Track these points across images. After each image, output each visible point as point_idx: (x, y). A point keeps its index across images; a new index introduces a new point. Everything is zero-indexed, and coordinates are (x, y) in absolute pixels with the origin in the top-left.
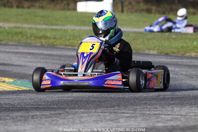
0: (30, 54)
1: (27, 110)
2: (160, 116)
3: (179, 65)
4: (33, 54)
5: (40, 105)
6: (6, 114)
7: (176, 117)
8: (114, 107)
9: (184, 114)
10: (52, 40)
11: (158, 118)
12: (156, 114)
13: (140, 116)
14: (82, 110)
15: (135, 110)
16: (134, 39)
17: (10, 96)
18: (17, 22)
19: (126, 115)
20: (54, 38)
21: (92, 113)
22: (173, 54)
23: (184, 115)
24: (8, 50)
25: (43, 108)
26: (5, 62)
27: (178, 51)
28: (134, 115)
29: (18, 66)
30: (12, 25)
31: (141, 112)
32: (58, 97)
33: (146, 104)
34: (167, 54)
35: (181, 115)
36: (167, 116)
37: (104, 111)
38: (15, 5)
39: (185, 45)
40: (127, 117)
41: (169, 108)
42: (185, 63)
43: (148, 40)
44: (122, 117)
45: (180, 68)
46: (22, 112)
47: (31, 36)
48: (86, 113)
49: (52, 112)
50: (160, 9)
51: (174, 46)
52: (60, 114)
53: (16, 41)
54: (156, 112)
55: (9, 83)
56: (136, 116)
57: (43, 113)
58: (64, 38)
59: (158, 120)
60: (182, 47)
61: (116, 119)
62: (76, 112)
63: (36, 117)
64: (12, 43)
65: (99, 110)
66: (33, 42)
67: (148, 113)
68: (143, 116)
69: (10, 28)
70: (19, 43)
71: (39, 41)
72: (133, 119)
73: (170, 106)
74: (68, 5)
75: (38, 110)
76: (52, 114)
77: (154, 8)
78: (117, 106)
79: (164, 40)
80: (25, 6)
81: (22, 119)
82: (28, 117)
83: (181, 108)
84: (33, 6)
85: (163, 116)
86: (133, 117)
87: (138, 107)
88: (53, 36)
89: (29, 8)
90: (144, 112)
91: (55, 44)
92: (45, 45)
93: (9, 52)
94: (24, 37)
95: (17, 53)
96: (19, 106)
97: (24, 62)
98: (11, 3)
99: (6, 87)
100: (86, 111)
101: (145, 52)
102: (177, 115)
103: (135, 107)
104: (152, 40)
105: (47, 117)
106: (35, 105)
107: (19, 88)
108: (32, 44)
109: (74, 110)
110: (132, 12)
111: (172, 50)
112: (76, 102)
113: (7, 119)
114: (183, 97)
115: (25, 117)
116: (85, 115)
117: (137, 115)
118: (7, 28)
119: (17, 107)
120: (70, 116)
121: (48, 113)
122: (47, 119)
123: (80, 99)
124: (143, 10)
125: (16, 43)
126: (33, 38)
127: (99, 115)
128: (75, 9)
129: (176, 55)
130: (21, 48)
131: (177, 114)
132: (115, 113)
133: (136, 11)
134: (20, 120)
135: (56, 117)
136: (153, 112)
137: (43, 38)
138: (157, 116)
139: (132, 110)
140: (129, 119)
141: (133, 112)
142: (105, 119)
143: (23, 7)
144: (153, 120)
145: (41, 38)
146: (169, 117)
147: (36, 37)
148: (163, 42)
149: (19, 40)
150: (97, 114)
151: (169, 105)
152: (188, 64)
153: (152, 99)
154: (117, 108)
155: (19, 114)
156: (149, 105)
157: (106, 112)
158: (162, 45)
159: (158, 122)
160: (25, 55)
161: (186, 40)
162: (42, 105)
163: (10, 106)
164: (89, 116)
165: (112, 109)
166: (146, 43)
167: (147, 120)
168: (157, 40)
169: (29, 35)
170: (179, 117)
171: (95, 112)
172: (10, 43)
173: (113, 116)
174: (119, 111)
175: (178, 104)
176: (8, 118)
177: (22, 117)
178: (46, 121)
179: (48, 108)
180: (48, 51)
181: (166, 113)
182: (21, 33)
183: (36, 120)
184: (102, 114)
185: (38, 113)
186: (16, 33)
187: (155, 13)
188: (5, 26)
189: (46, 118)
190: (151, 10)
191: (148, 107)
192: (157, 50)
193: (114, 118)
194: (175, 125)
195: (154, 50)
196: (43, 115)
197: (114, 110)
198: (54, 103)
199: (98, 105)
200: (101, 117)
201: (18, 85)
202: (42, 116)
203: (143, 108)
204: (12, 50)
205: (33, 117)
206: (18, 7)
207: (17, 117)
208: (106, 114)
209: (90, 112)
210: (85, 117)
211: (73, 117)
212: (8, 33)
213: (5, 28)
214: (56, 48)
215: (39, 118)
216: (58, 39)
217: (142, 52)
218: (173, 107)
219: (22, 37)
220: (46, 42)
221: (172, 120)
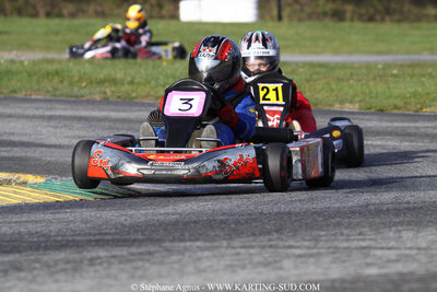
0: (80, 119)
1: (78, 247)
2: (373, 252)
3: (409, 135)
4: (86, 119)
5: (106, 234)
6: (32, 257)
7: (408, 252)
8: (269, 233)
9: (424, 245)
10: (127, 88)
11: (367, 255)
12: (364, 248)
13: (328, 253)
14: (198, 244)
15: (316, 239)
16: (308, 81)
17: (40, 216)
18: (48, 49)
19: (298, 252)
20: (132, 83)
21: (223, 250)
22: (396, 111)
23: (425, 249)
24: (30, 112)
25: (113, 240)
26: (24, 139)
27: (406, 103)
28: (315, 251)
29: (55, 146)
30: (38, 55)
31: (329, 244)
32: (146, 215)
33: (338, 225)
34: (381, 112)
35: (419, 249)
36: (387, 252)
37: (247, 244)
38: (42, 11)
39: (420, 90)
40: (300, 256)
41: (391, 234)
42: (422, 130)
43: (339, 80)
44: (288, 256)
45: (412, 141)
46: (68, 251)
47: (81, 79)
48: (207, 249)
49: (134, 250)
50: (363, 11)
51: (396, 92)
52: (150, 253)
53: (48, 92)
54: (363, 244)
55: (35, 187)
56: (319, 254)
57: (114, 253)
58: (153, 82)
59: (369, 261)
60: (415, 94)
61: (276, 262)
62: (186, 249)
63: (99, 261)
64: (39, 97)
65: (236, 243)
66: (86, 91)
67: (345, 244)
68: (334, 253)
69: (34, 63)
70: (54, 96)
71: (98, 89)
72: (312, 260)
73: (393, 229)
74: (160, 6)
75: (103, 246)
76: (133, 254)
77: (349, 8)
78: (277, 231)
79: (374, 79)
80: (65, 12)
81: (69, 266)
82: (81, 261)
83: (418, 231)
84: (83, 12)
85: (379, 253)
86: (311, 255)
87: (323, 233)
88: (129, 79)
89: (73, 15)
90: (336, 244)
91: (134, 95)
92: (112, 99)
93: (34, 117)
94: (66, 83)
95: (51, 118)
96: (59, 238)
97: (66, 137)
98: (34, 7)
99: (29, 196)
100: (208, 244)
101: (332, 109)
102: (411, 248)
103: (315, 233)
104: (348, 80)
105: (123, 260)
106: (95, 235)
107: (59, 197)
108: (82, 96)
109: (182, 244)
110: (300, 20)
111: (392, 101)
112: (186, 224)
113: (35, 268)
114: (421, 208)
115: (75, 261)
116: (206, 253)
117: (322, 251)
118: (26, 63)
119: (56, 241)
120: (174, 258)
121: (125, 253)
122: (122, 266)
123: (195, 218)
124: (325, 14)
125: (48, 97)
126: (84, 84)
127: (238, 254)
128: (175, 16)
129: (401, 112)
130: (58, 106)
131: (409, 245)
132: (271, 247)
133: (310, 17)
134: (64, 270)
135: (142, 260)
136: (355, 242)
137: (107, 84)
138: (366, 251)
139: (310, 240)
140: (303, 259)
141: (312, 244)
142: (251, 263)
143: (60, 15)
144: (358, 262)
145: (101, 82)
146: (392, 254)
147: (92, 82)
148: (371, 83)
149: (55, 89)
150: (233, 251)
151: (390, 226)
152: (430, 131)
153: (353, 212)
154: (276, 235)
155: (62, 255)
156: (346, 228)
157: (252, 247)
158: (371, 92)
159: (368, 265)
160: (68, 123)
161: (423, 79)
162: (111, 234)
163: (41, 239)
164: (215, 256)
165: (264, 240)
166: (334, 87)
167: (344, 262)
168: (360, 81)
169: (76, 79)
170: (414, 252)
171: (227, 247)
172: (33, 97)
173: (267, 254)
174: (281, 243)
175: (409, 223)
176: (37, 265)
177: (68, 262)
178: (121, 270)
179: (125, 240)
180: (118, 111)
181: (385, 245)
182: (57, 73)
183: (98, 268)
184: (243, 251)
185: (102, 253)
186: (48, 74)
187: (352, 20)
188: (23, 58)
189: (120, 263)
190: (344, 12)
191: (346, 232)
192: (360, 101)
193: (271, 259)
194: (405, 270)
195: (351, 102)
196: (114, 257)
197: (270, 240)
198: (135, 228)
199: (234, 229)
200: (242, 257)
201: (55, 190)
202: (113, 260)
203: (335, 235)
204: (40, 112)
205: (92, 261)
206: (48, 15)
207: (56, 262)
208: (252, 251)
209: (217, 247)
210: (207, 257)
211: (180, 260)
212: (30, 75)
213: (22, 62)
214: (136, 104)
215: (105, 265)
216: (138, 83)
217: (327, 108)
218: (399, 231)
219: (62, 82)
220: (113, 92)
221: (397, 261)
